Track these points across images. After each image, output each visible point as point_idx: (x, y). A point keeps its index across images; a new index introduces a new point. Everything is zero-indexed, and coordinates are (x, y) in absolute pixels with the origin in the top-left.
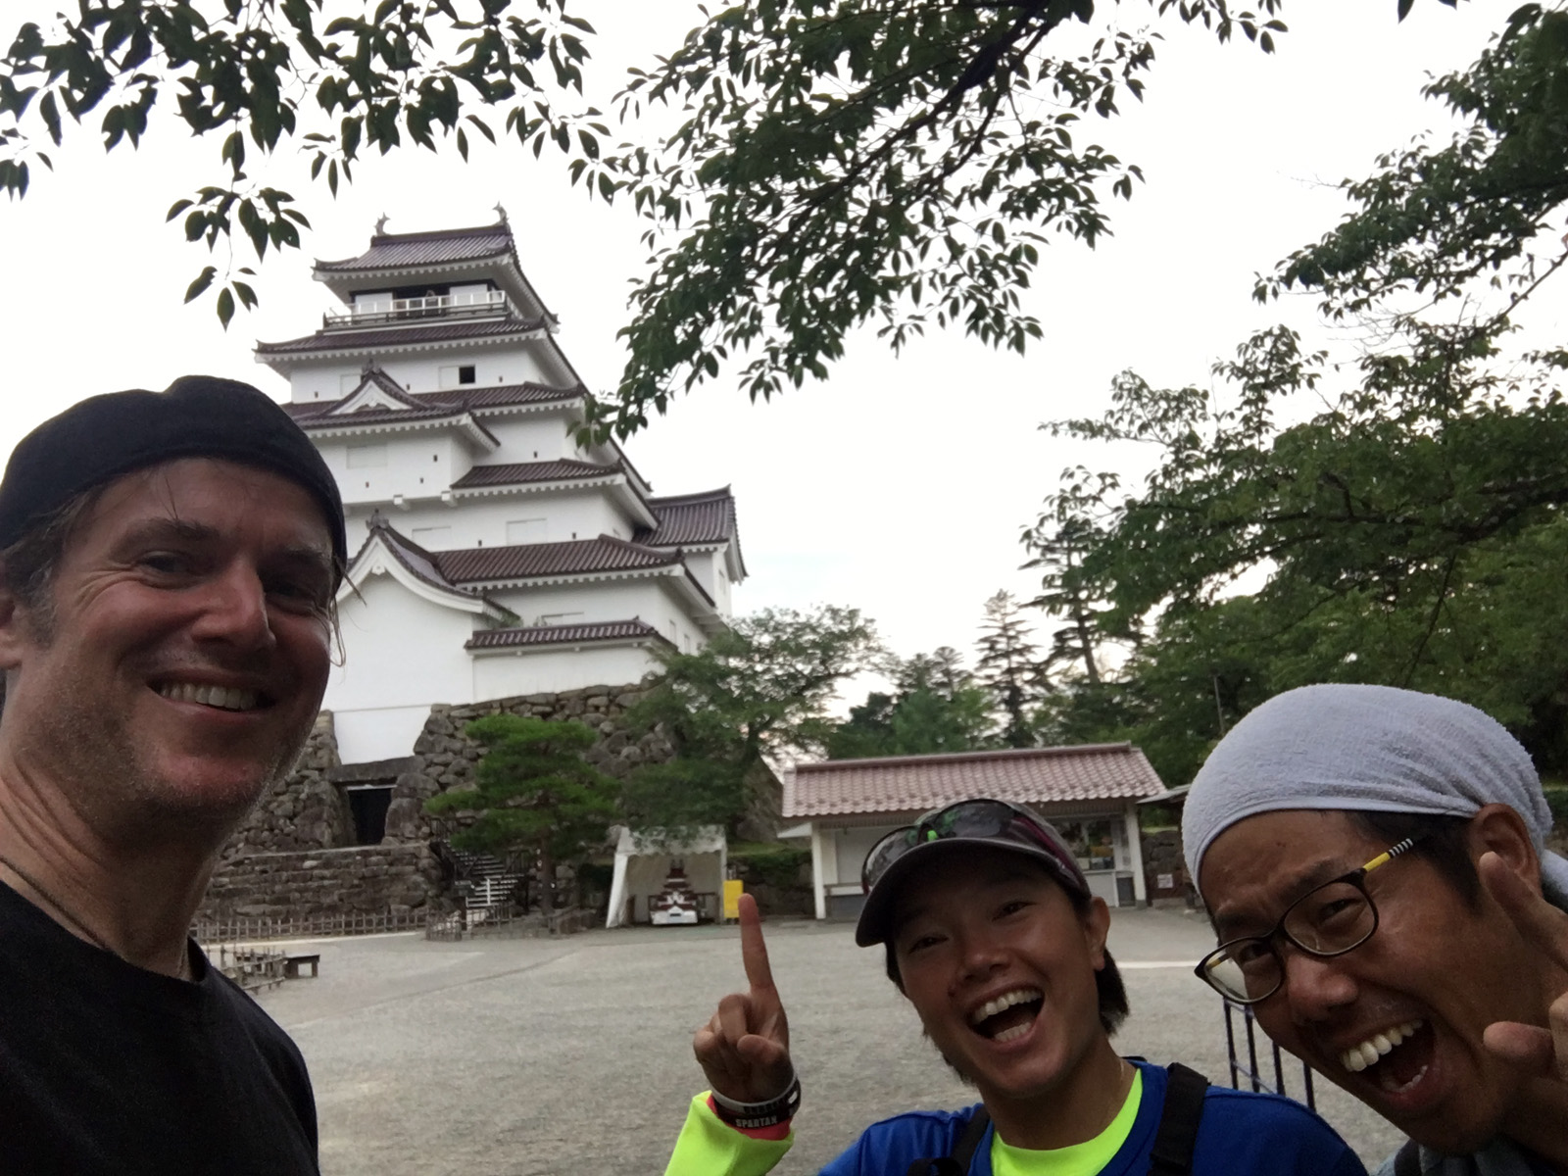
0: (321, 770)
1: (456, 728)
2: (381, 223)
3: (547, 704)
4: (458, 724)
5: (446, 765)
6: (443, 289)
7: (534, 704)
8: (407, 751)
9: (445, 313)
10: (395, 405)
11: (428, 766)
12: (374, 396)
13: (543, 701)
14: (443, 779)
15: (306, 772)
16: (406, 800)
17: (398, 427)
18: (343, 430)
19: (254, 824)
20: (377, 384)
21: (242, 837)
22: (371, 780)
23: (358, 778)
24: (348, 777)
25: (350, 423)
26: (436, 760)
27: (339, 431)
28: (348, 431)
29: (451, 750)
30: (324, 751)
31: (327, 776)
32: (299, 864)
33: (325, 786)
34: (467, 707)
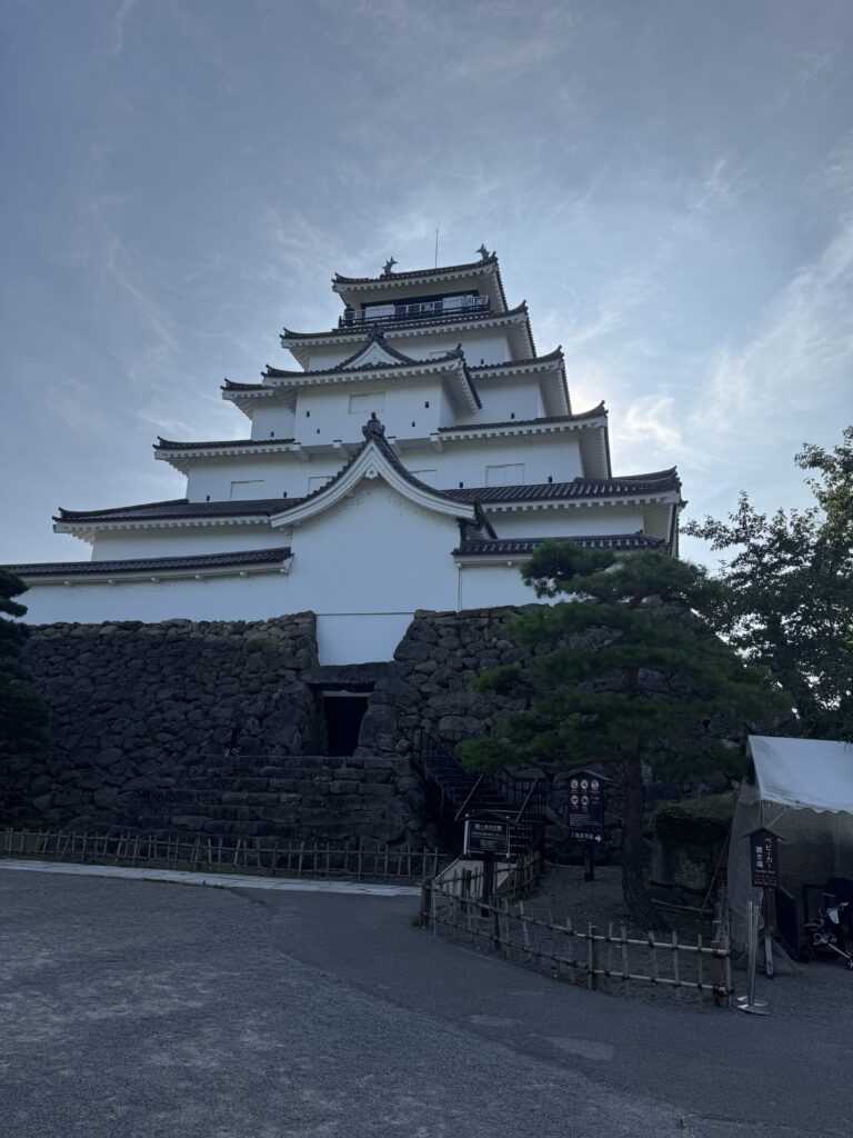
0: (298, 670)
1: (440, 637)
2: (389, 266)
4: (443, 631)
5: (429, 674)
6: (440, 297)
8: (389, 658)
9: (437, 313)
10: (391, 360)
11: (409, 674)
12: (377, 355)
14: (425, 689)
16: (383, 707)
17: (396, 372)
18: (347, 375)
19: (221, 722)
20: (380, 344)
21: (207, 734)
22: (349, 684)
23: (335, 680)
24: (326, 681)
25: (354, 370)
26: (417, 667)
27: (344, 377)
28: (352, 376)
29: (433, 659)
30: (301, 652)
31: (303, 677)
32: (256, 769)
33: (300, 687)
34: (452, 614)
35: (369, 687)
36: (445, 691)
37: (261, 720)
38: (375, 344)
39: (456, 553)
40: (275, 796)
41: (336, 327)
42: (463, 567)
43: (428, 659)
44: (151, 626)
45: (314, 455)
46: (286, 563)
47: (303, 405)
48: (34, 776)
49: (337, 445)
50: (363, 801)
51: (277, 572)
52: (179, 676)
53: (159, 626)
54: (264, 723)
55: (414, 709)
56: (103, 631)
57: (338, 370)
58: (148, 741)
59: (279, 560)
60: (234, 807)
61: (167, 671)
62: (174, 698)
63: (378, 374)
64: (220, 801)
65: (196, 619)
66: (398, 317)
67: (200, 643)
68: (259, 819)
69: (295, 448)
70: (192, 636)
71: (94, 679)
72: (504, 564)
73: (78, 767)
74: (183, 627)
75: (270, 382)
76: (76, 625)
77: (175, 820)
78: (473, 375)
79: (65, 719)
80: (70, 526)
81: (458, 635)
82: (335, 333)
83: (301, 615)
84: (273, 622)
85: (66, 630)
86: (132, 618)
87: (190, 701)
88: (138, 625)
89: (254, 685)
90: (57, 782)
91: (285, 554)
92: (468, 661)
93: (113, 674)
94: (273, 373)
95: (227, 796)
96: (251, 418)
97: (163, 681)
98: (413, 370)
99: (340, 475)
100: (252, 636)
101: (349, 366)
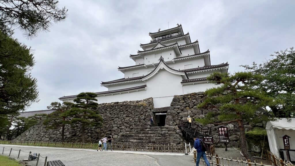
0: (150, 109)
1: (180, 100)
2: (159, 30)
3: (202, 94)
4: (180, 99)
7: (199, 94)
8: (169, 106)
9: (170, 37)
11: (174, 109)
12: (159, 46)
13: (201, 94)
14: (178, 111)
15: (147, 110)
16: (170, 116)
17: (164, 48)
18: (154, 50)
19: (136, 121)
20: (160, 44)
21: (134, 123)
22: (161, 112)
23: (158, 111)
24: (157, 111)
25: (155, 49)
26: (176, 107)
27: (153, 51)
28: (155, 50)
29: (179, 105)
30: (151, 106)
31: (152, 111)
32: (145, 130)
33: (151, 113)
34: (182, 95)
35: (166, 112)
36: (183, 112)
37: (144, 120)
38: (159, 44)
39: (181, 83)
40: (150, 135)
41: (150, 42)
42: (183, 85)
43: (178, 105)
44: (120, 103)
45: (149, 67)
46: (146, 88)
47: (145, 58)
48: (101, 133)
49: (153, 64)
50: (169, 136)
51: (144, 90)
52: (127, 112)
53: (122, 102)
54: (145, 120)
55: (177, 116)
56: (112, 104)
57: (152, 50)
58: (122, 125)
59: (145, 87)
60: (142, 138)
61: (124, 111)
62: (127, 116)
63: (160, 49)
64: (139, 136)
65: (129, 101)
66: (163, 39)
67: (130, 105)
68: (147, 140)
69: (145, 66)
70: (128, 104)
71: (110, 114)
72: (193, 84)
73: (109, 131)
74: (127, 102)
75: (139, 53)
76: (106, 104)
77: (130, 140)
78: (179, 47)
79: (106, 122)
80: (104, 85)
81: (184, 100)
82: (150, 43)
83: (150, 98)
84: (144, 100)
85: (104, 104)
86: (117, 101)
87: (129, 117)
88: (118, 103)
89: (142, 113)
90: (105, 134)
91: (146, 86)
92: (187, 105)
93: (114, 112)
94: (139, 52)
95: (140, 135)
96: (135, 61)
97: (124, 113)
98: (167, 48)
99: (154, 70)
100: (140, 103)
101: (154, 48)
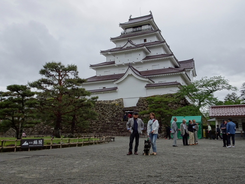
2: (130, 16)
4: (144, 100)
5: (142, 108)
6: (141, 26)
8: (136, 105)
9: (141, 30)
10: (133, 46)
11: (139, 108)
12: (129, 45)
15: (118, 109)
17: (133, 49)
23: (127, 110)
25: (125, 49)
30: (121, 105)
31: (122, 109)
34: (145, 97)
35: (133, 110)
37: (116, 116)
38: (129, 42)
39: (145, 87)
41: (121, 35)
43: (142, 105)
46: (117, 90)
47: (116, 56)
49: (123, 64)
51: (115, 92)
52: (102, 110)
58: (99, 121)
62: (102, 114)
63: (130, 50)
64: (113, 128)
65: (103, 100)
69: (116, 65)
70: (103, 103)
83: (120, 99)
84: (116, 100)
89: (114, 111)
97: (99, 111)
98: (136, 49)
100: (113, 103)
